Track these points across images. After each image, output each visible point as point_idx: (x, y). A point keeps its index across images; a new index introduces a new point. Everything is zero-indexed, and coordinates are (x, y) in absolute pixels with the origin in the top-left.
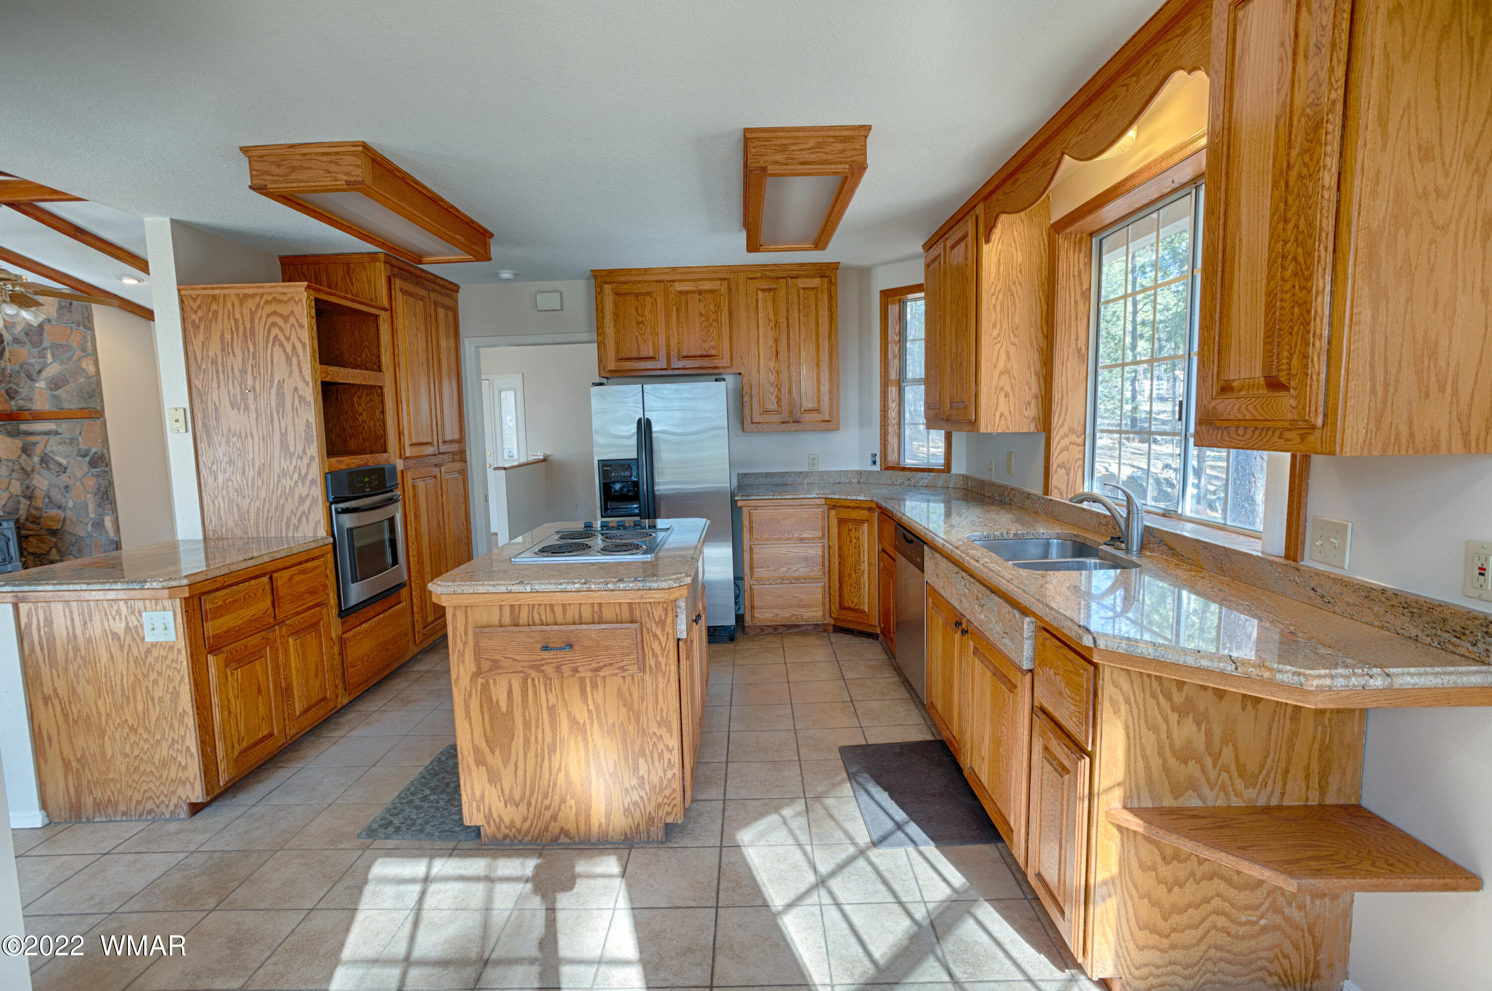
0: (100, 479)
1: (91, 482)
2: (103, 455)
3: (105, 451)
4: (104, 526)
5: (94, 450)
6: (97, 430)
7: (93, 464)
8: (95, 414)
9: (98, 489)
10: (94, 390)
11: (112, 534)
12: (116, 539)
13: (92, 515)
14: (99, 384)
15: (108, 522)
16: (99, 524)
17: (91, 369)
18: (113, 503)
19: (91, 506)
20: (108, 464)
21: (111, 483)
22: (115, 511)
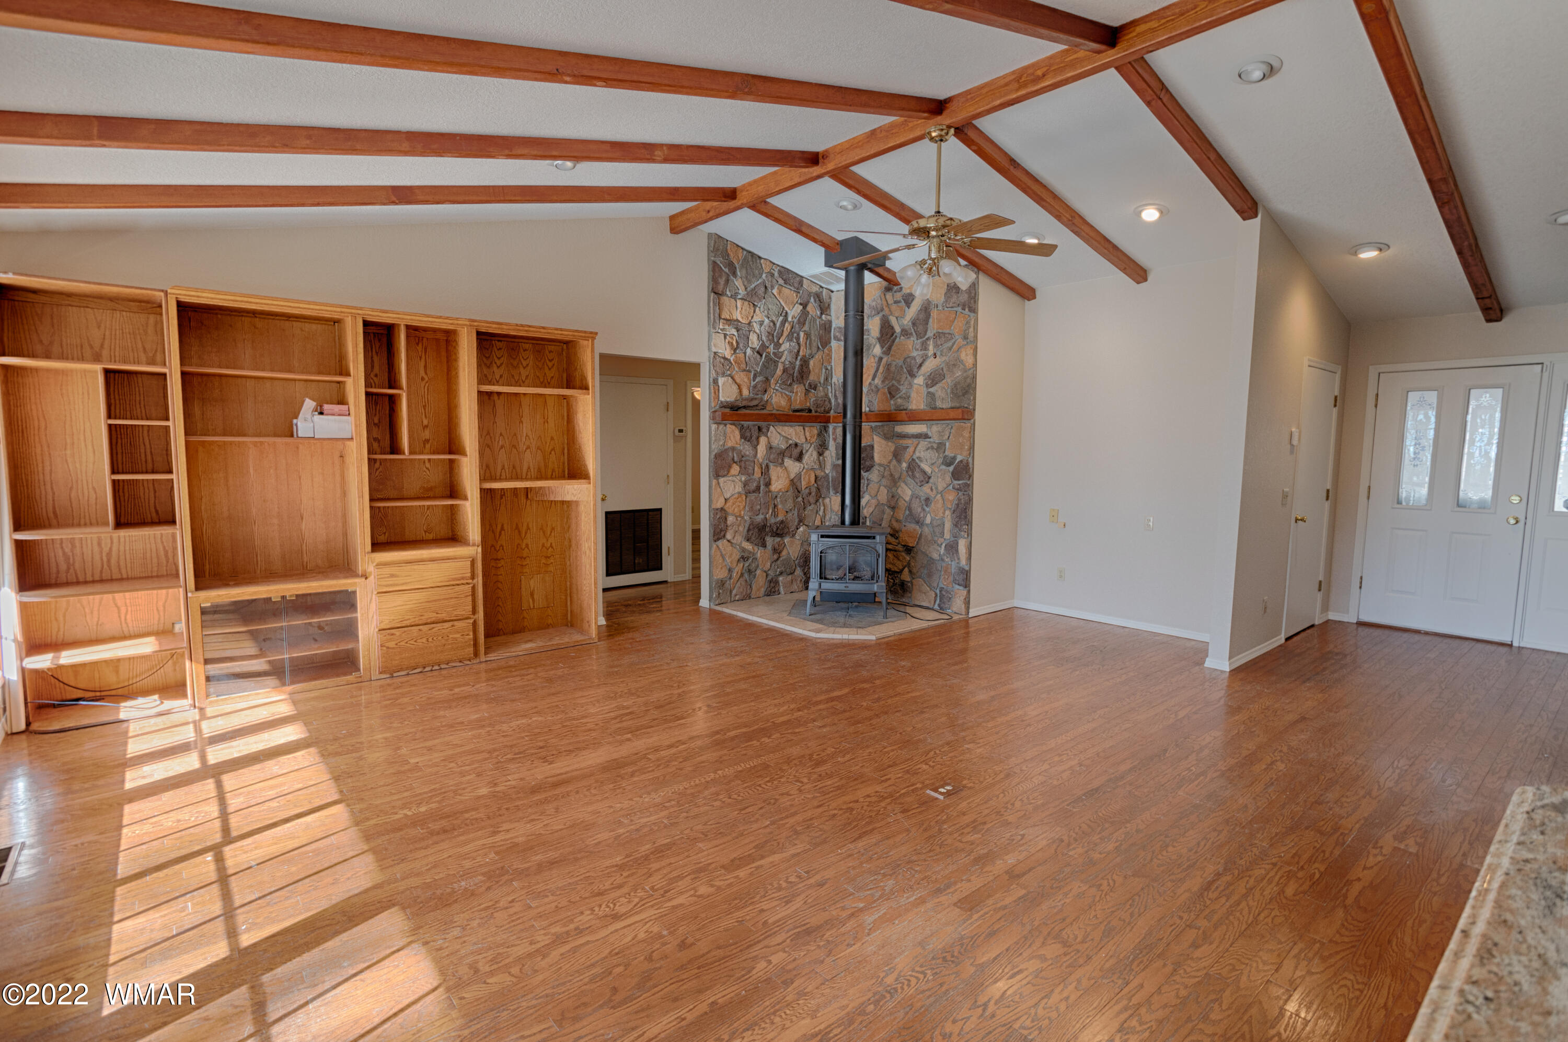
0: (960, 493)
1: (951, 497)
2: (968, 463)
3: (970, 460)
4: (957, 551)
5: (959, 458)
6: (966, 434)
7: (956, 475)
8: (965, 414)
9: (958, 505)
10: (969, 386)
11: (963, 562)
12: (967, 568)
13: (947, 535)
14: (974, 377)
15: (962, 545)
16: (952, 548)
17: (969, 361)
18: (969, 523)
19: (948, 525)
20: (971, 477)
21: (970, 500)
22: (970, 534)
